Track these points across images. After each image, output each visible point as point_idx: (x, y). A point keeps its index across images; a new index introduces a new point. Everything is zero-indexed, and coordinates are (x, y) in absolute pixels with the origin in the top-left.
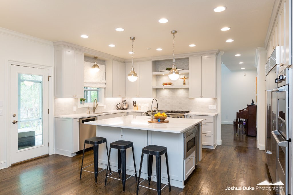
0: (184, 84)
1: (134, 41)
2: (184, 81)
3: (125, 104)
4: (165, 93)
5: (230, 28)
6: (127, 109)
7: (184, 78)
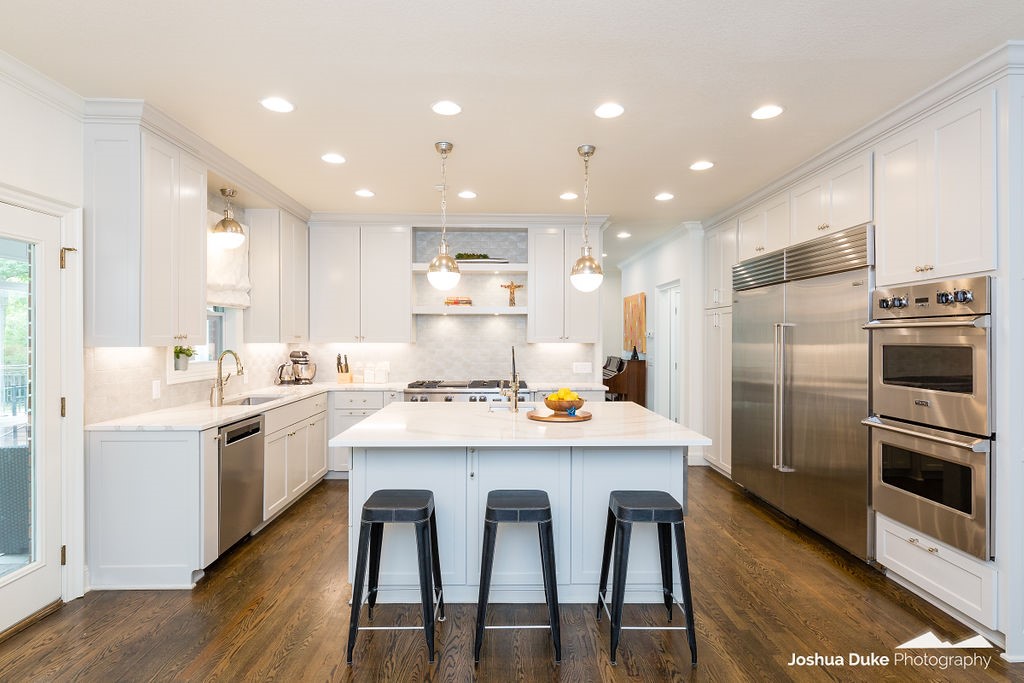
0: (512, 302)
1: (449, 155)
2: (512, 293)
3: (306, 363)
4: (445, 328)
5: (714, 163)
6: (309, 382)
7: (512, 288)
